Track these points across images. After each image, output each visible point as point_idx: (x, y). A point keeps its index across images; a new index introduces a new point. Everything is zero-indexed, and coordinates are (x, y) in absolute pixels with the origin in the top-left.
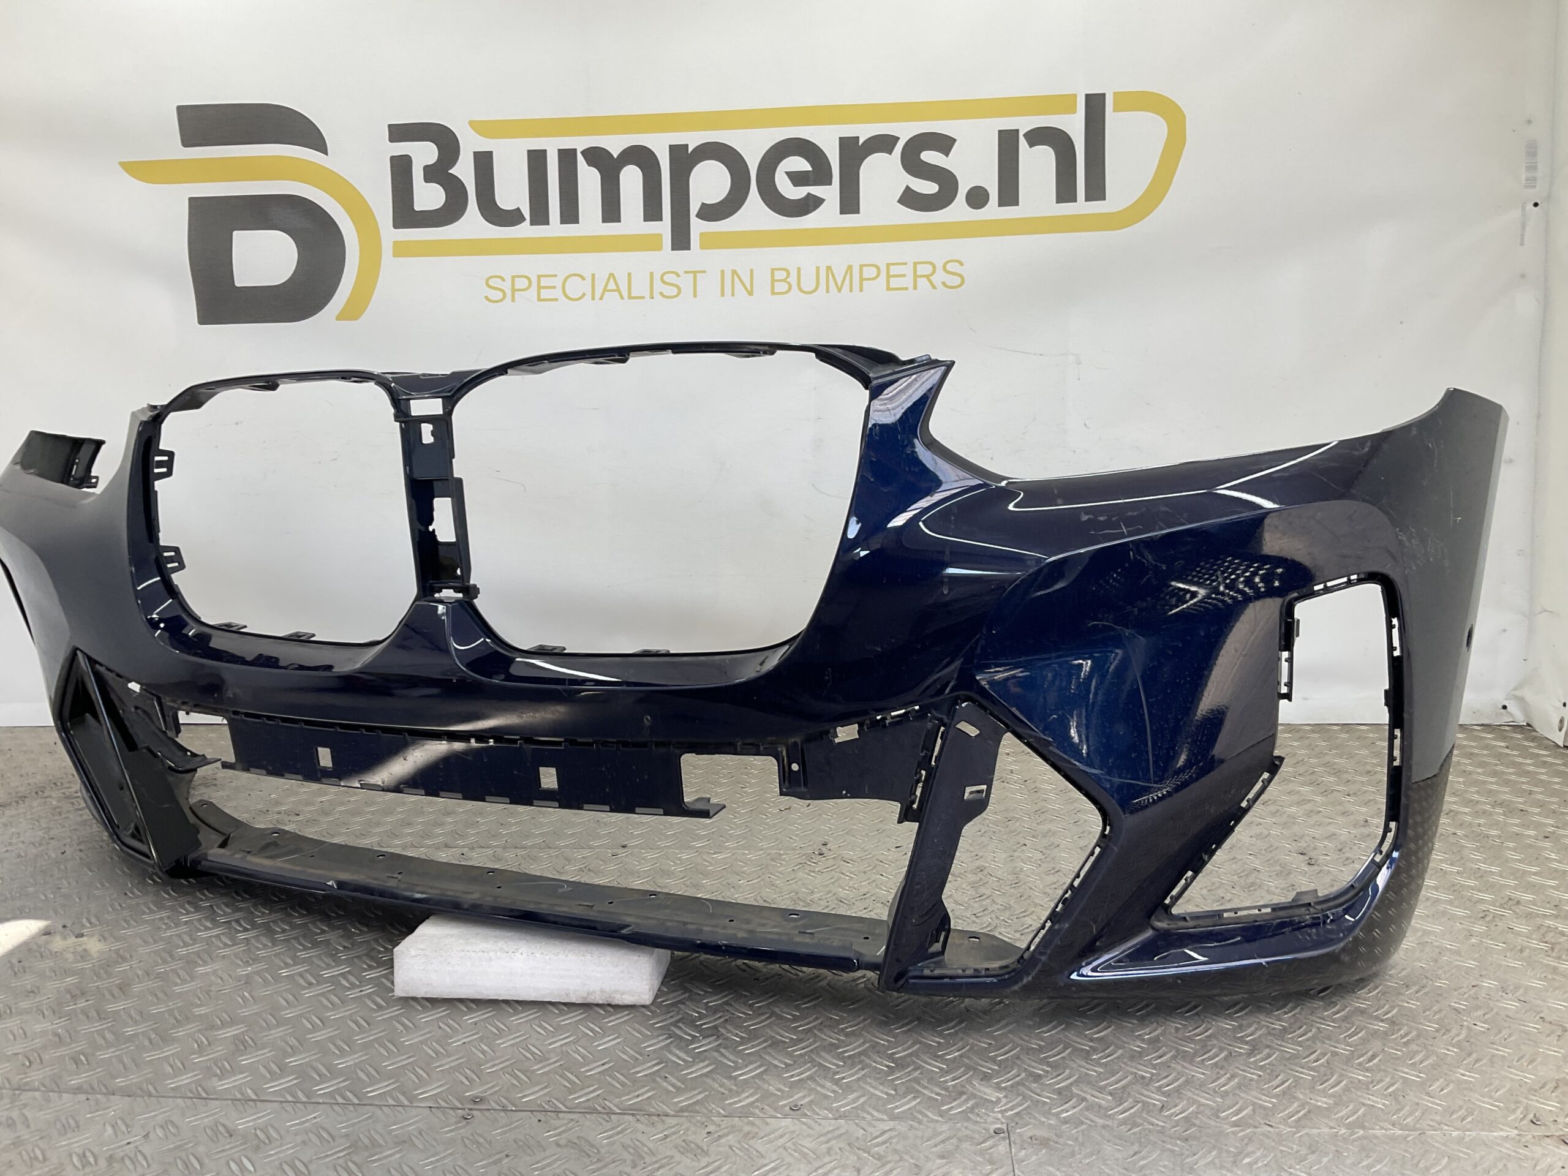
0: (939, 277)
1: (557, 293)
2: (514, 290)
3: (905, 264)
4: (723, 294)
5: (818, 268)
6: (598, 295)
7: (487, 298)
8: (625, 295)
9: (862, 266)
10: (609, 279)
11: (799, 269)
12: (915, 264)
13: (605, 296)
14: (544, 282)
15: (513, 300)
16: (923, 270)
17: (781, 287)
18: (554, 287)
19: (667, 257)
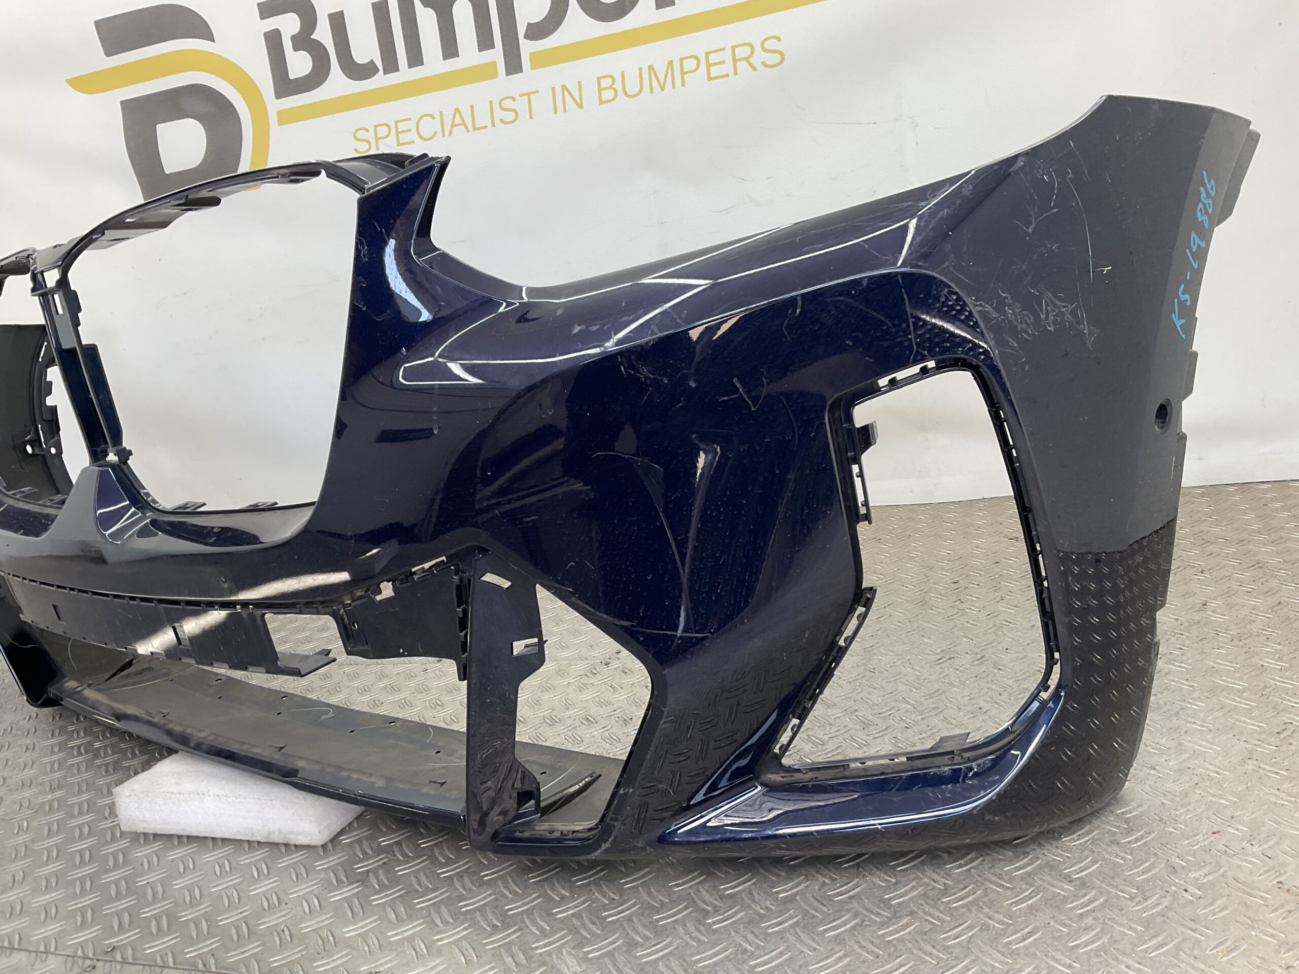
19: (504, 83)
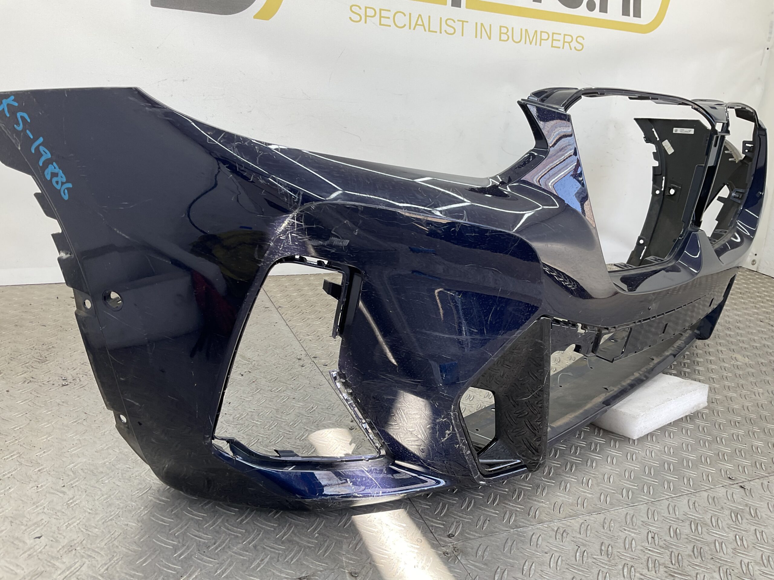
0: (574, 44)
1: (390, 22)
2: (366, 16)
3: (560, 34)
4: (476, 37)
5: (521, 29)
6: (412, 27)
7: (350, 18)
8: (427, 29)
9: (541, 32)
10: (418, 18)
11: (513, 28)
12: (565, 35)
13: (416, 28)
14: (384, 13)
15: (366, 22)
16: (568, 39)
17: (504, 37)
18: (389, 18)
19: (449, 10)
